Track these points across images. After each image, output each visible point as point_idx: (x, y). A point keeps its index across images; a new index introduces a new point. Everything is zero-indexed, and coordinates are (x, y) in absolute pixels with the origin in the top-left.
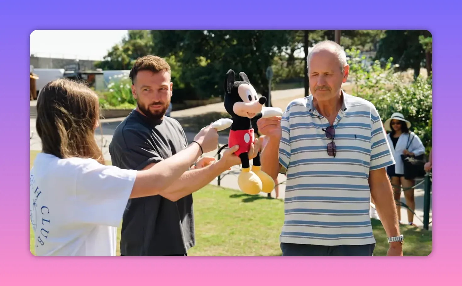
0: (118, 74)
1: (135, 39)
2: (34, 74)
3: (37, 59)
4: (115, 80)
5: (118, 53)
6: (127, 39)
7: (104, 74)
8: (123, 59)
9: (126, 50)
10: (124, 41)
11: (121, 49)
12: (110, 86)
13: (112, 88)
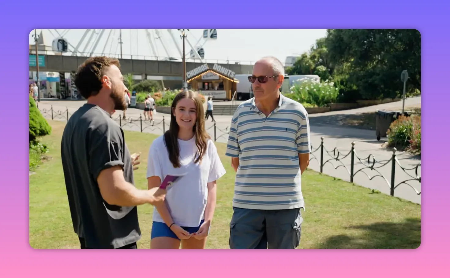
0: (300, 78)
1: (322, 48)
2: (235, 79)
3: (240, 65)
4: (298, 83)
5: (306, 60)
6: (315, 48)
7: (289, 78)
8: (310, 65)
9: (313, 57)
10: (312, 49)
11: (309, 57)
12: (292, 88)
13: (293, 90)
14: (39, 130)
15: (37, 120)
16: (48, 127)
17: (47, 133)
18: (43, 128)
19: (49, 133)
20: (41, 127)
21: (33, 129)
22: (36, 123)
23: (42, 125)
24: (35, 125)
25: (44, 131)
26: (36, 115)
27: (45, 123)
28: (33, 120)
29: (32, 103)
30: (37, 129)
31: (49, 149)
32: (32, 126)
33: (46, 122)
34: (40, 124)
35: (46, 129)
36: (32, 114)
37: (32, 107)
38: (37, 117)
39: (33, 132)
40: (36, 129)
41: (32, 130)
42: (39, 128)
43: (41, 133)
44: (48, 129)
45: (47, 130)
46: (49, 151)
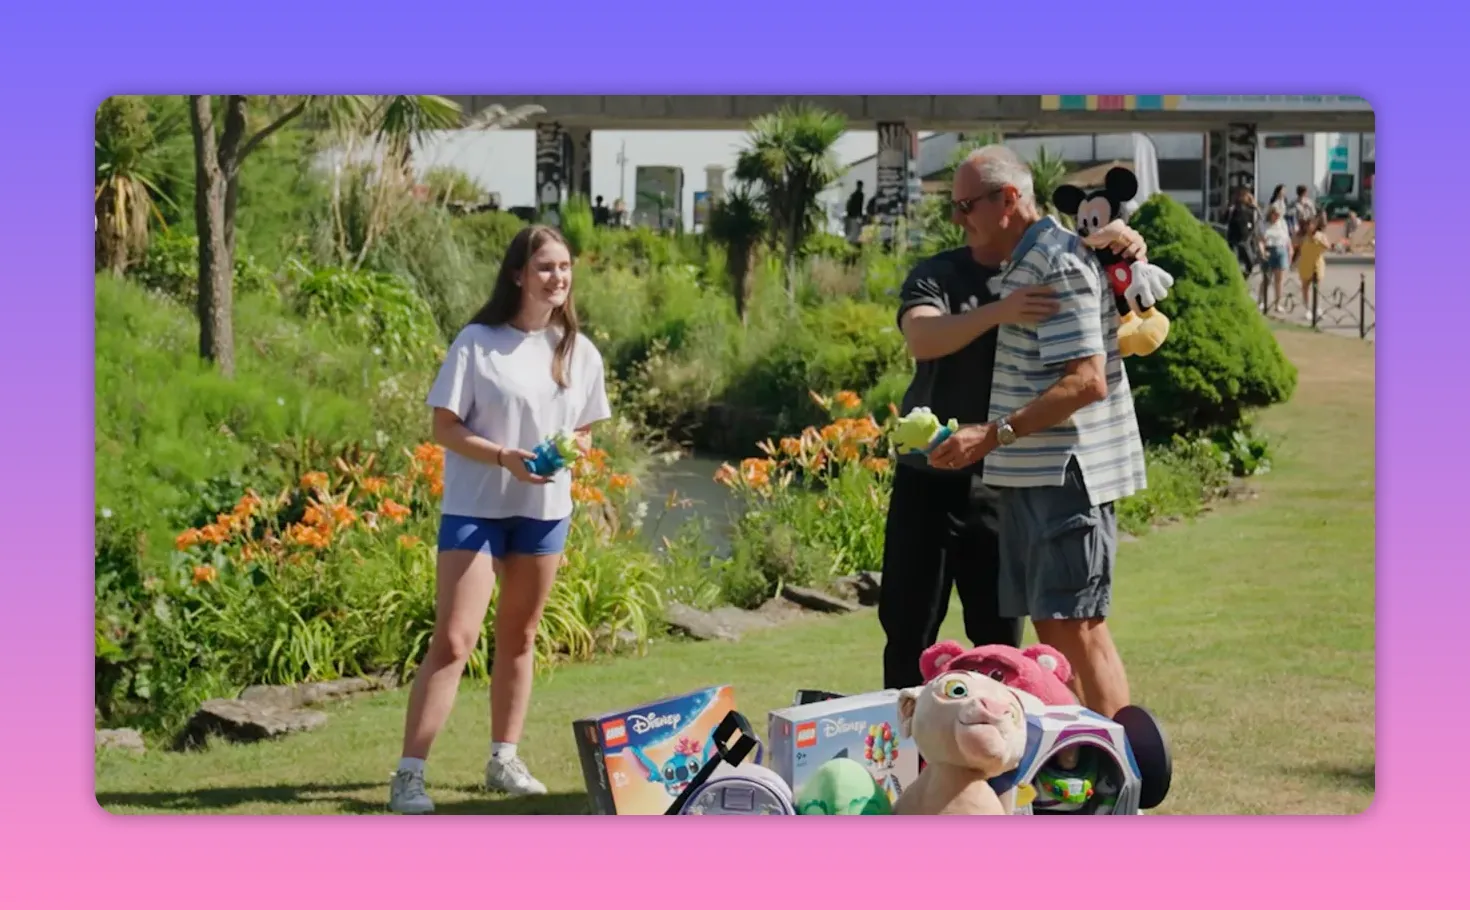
14: (1240, 379)
15: (1235, 341)
16: (1282, 369)
17: (1275, 393)
18: (1258, 374)
19: (1282, 393)
20: (1248, 369)
21: (1215, 376)
22: (1228, 353)
23: (1255, 359)
24: (1222, 358)
25: (1259, 385)
26: (1232, 318)
27: (1268, 352)
28: (1218, 338)
29: (1224, 271)
30: (1230, 376)
31: (1271, 460)
32: (1213, 363)
33: (1273, 347)
34: (1247, 354)
35: (1269, 379)
36: (1218, 315)
37: (1221, 287)
38: (1237, 325)
39: (1212, 389)
40: (1225, 375)
41: (1209, 380)
42: (1239, 370)
43: (1245, 391)
44: (1278, 376)
45: (1276, 383)
46: (1272, 467)
